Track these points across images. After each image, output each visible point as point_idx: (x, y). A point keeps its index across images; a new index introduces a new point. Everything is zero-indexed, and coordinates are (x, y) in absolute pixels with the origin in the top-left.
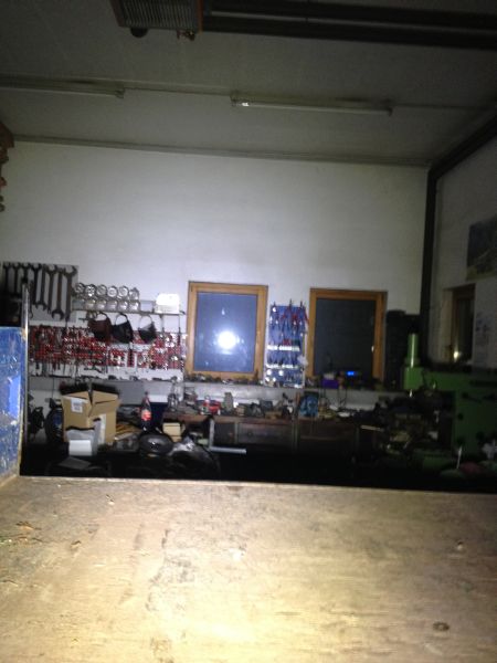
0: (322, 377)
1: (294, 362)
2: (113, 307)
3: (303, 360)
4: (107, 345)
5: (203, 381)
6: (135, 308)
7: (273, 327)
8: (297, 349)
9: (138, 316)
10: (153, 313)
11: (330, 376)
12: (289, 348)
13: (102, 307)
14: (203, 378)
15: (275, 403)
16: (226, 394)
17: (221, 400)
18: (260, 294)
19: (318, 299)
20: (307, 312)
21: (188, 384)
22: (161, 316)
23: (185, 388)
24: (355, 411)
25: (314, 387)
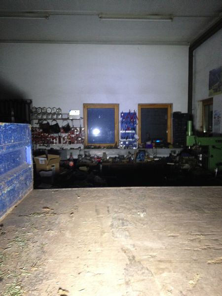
0: (145, 144)
1: (133, 137)
2: (50, 117)
3: (137, 137)
4: (49, 135)
5: (92, 148)
6: (60, 117)
7: (122, 122)
8: (134, 132)
9: (62, 121)
10: (68, 119)
11: (149, 143)
12: (130, 132)
13: (45, 117)
14: (93, 147)
15: (125, 156)
16: (104, 153)
17: (102, 156)
18: (116, 108)
19: (142, 109)
20: (137, 115)
21: (86, 150)
22: (72, 120)
23: (85, 152)
24: (161, 157)
25: (142, 148)
